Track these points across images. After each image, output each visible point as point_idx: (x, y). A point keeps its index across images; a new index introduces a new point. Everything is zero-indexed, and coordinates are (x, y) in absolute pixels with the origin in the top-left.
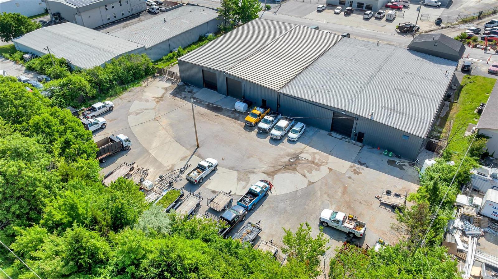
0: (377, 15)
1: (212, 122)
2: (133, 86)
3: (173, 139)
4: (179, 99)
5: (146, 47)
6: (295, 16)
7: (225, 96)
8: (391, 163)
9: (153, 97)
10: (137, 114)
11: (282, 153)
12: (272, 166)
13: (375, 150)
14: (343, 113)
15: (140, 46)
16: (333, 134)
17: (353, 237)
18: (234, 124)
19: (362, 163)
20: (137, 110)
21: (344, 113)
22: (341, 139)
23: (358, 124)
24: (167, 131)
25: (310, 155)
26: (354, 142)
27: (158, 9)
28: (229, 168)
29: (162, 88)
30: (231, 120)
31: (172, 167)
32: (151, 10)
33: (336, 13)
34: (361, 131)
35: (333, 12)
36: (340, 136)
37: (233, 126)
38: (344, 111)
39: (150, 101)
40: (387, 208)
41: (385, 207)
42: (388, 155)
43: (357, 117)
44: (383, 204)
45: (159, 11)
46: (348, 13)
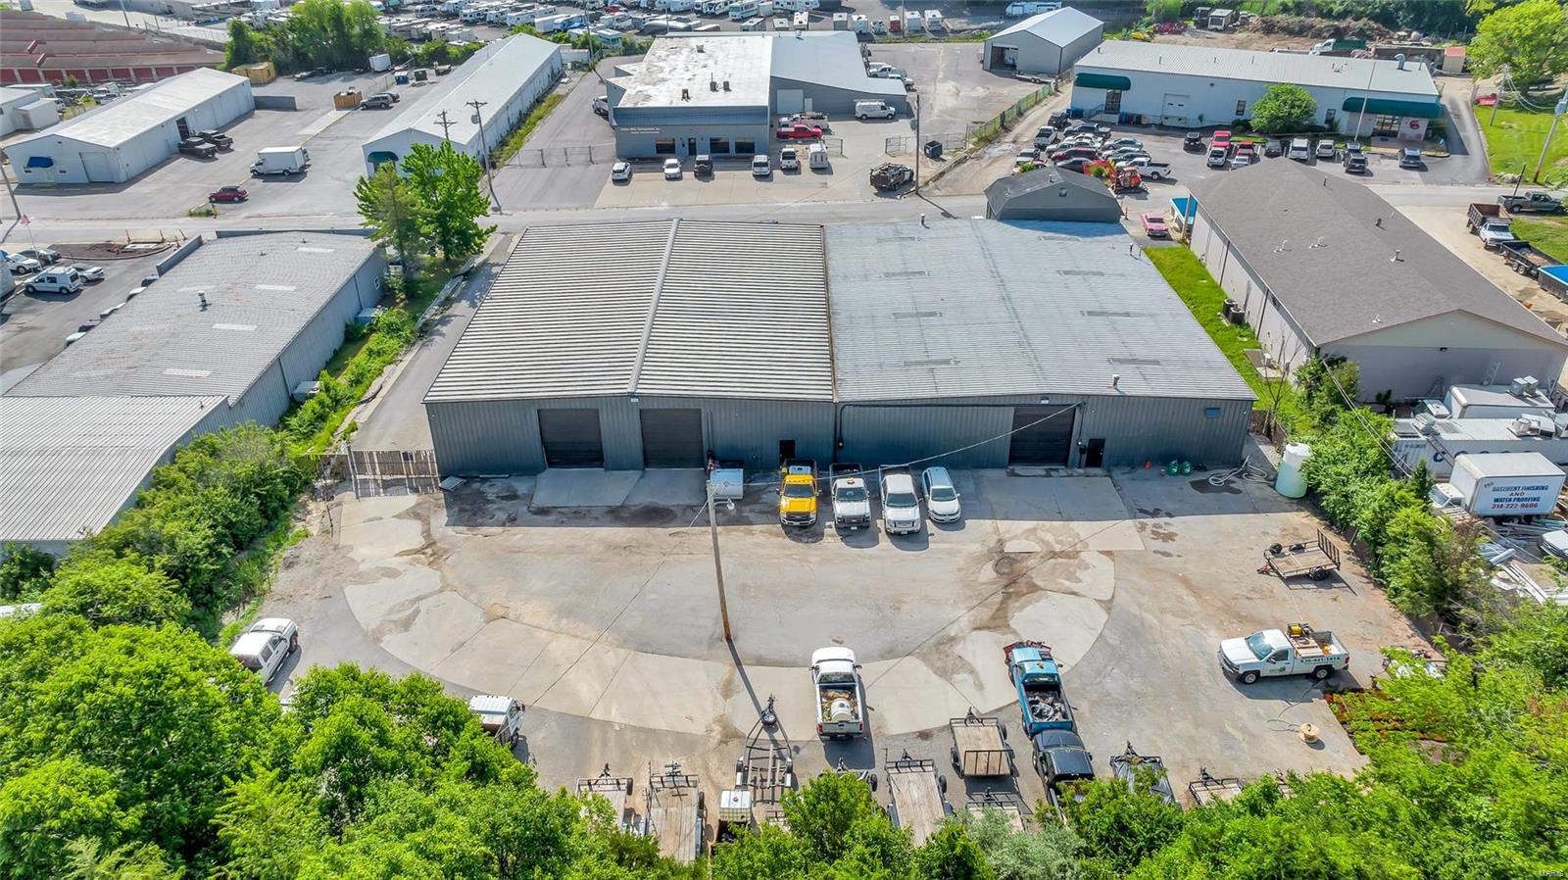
0: (785, 163)
1: (684, 558)
2: (280, 545)
3: (623, 652)
4: (499, 529)
5: (230, 402)
6: (569, 208)
7: (640, 472)
8: (1201, 486)
9: (401, 554)
10: (406, 625)
11: (961, 562)
12: (975, 602)
13: (1140, 472)
14: (1043, 402)
15: (211, 404)
16: (1019, 469)
17: (1328, 677)
18: (749, 539)
19: (1151, 510)
20: (390, 612)
21: (1047, 402)
22: (1048, 475)
23: (1086, 420)
24: (576, 636)
25: (1026, 539)
26: (1081, 471)
27: (74, 278)
28: (883, 657)
29: (399, 516)
30: (729, 532)
31: (725, 728)
32: (40, 287)
33: (671, 178)
34: (1095, 437)
35: (662, 176)
36: (1040, 470)
37: (757, 545)
38: (1045, 396)
39: (400, 568)
40: (1306, 586)
41: (1299, 586)
42: (1181, 472)
43: (1084, 402)
44: (1290, 580)
45: (78, 282)
46: (705, 173)
